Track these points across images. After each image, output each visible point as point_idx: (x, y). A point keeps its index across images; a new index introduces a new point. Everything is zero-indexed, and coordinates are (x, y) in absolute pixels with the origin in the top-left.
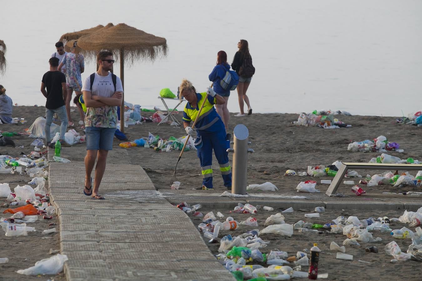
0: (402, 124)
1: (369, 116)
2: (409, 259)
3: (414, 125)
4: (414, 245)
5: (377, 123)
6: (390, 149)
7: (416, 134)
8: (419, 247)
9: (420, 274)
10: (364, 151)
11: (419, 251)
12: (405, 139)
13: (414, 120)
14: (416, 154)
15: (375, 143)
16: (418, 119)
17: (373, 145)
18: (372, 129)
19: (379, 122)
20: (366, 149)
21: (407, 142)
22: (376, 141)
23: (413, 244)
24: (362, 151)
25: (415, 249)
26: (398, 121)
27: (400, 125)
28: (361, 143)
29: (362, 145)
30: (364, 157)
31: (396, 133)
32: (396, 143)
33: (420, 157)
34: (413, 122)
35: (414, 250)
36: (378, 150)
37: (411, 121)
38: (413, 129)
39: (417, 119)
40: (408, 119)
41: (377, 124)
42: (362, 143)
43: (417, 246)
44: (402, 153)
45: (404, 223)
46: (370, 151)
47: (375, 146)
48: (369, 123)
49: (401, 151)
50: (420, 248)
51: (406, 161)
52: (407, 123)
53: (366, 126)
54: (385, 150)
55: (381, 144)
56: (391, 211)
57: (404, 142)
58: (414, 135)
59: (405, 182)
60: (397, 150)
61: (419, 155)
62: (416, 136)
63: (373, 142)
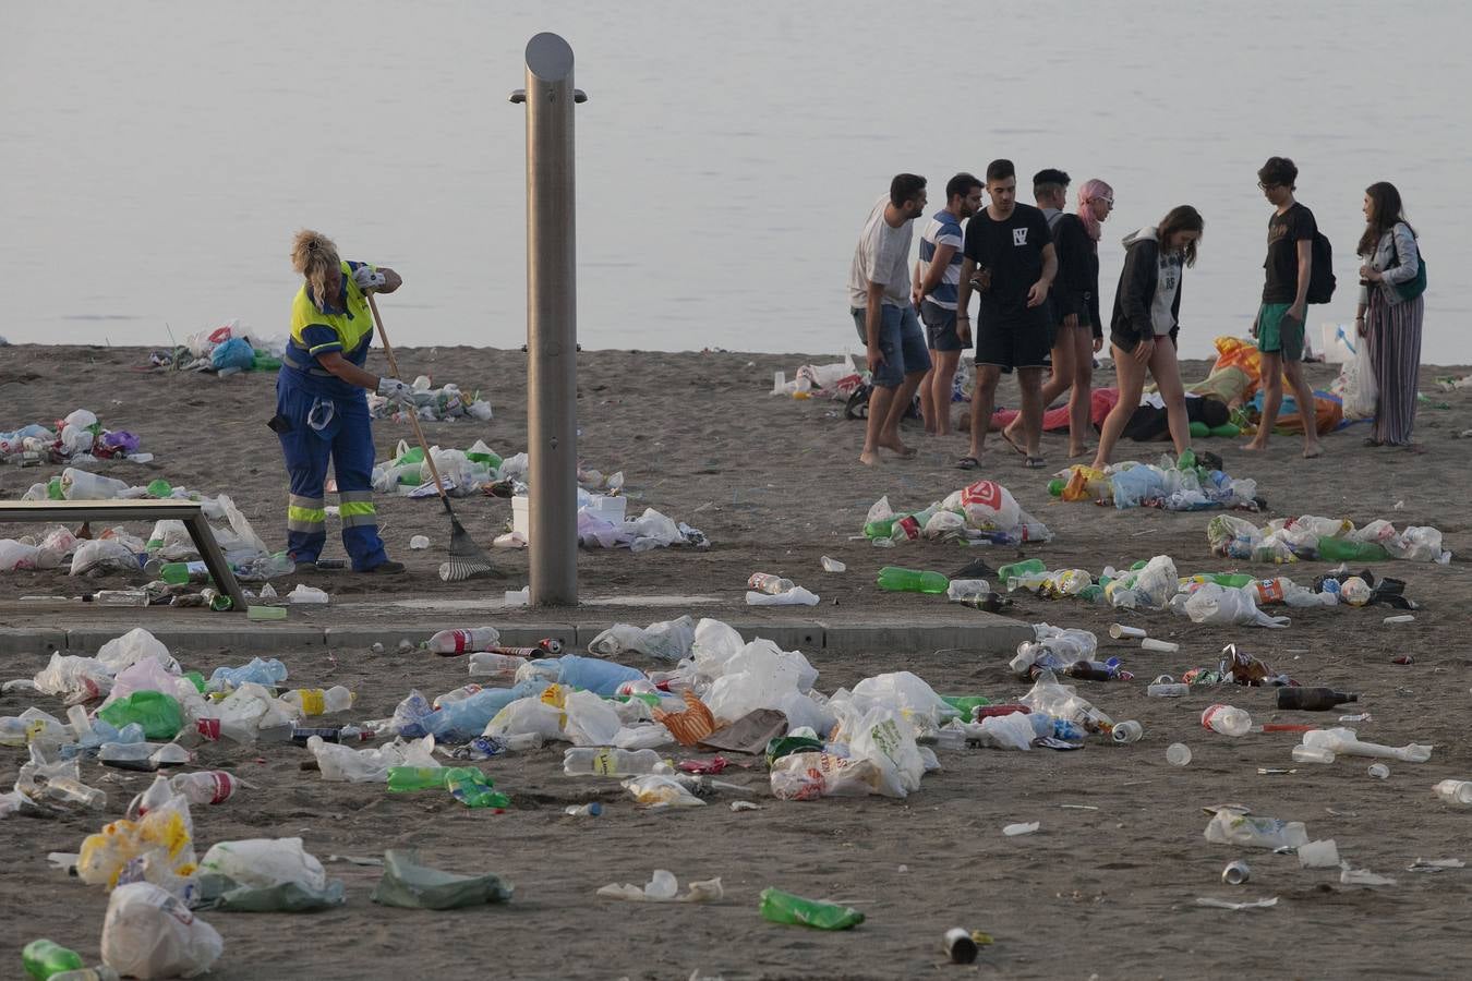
0: (168, 368)
1: (65, 347)
2: (14, 812)
3: (206, 371)
4: (36, 767)
5: (89, 367)
6: (108, 454)
7: (207, 400)
8: (53, 771)
9: (32, 858)
10: (20, 463)
11: (50, 784)
12: (166, 420)
13: (205, 355)
14: (190, 466)
15: (59, 436)
16: (220, 351)
17: (53, 442)
18: (65, 387)
19: (96, 364)
20: (27, 455)
21: (171, 429)
22: (61, 429)
23: (33, 761)
24: (14, 463)
25: (39, 779)
26: (156, 359)
27: (161, 373)
28: (12, 437)
29: (13, 442)
30: (16, 482)
31: (140, 401)
32: (130, 432)
33: (201, 478)
34: (202, 361)
35: (35, 781)
36: (68, 456)
37: (198, 358)
38: (204, 385)
39: (216, 354)
40: (186, 354)
41: (87, 372)
42: (16, 436)
43: (46, 768)
44: (147, 465)
45: (50, 696)
46: (42, 463)
47: (59, 444)
48: (59, 370)
49: (145, 457)
50: (53, 775)
51: (144, 489)
52: (183, 368)
53: (48, 379)
54: (90, 458)
55: (77, 438)
56: (23, 655)
57: (161, 430)
58: (200, 403)
59: (109, 560)
60: (131, 457)
61: (201, 469)
62: (207, 408)
63: (54, 431)
